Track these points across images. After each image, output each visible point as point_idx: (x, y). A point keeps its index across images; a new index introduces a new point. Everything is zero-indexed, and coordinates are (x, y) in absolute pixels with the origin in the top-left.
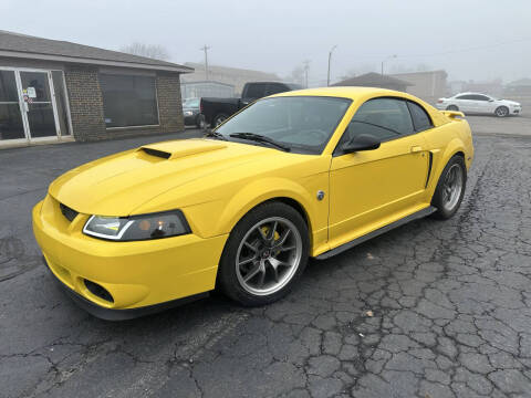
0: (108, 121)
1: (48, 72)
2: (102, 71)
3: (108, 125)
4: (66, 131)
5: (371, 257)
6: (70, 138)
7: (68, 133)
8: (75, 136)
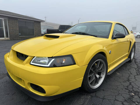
0: (20, 34)
1: (3, 19)
2: (19, 20)
3: (20, 35)
4: (7, 36)
5: (118, 74)
6: (8, 38)
7: (8, 37)
8: (10, 38)
